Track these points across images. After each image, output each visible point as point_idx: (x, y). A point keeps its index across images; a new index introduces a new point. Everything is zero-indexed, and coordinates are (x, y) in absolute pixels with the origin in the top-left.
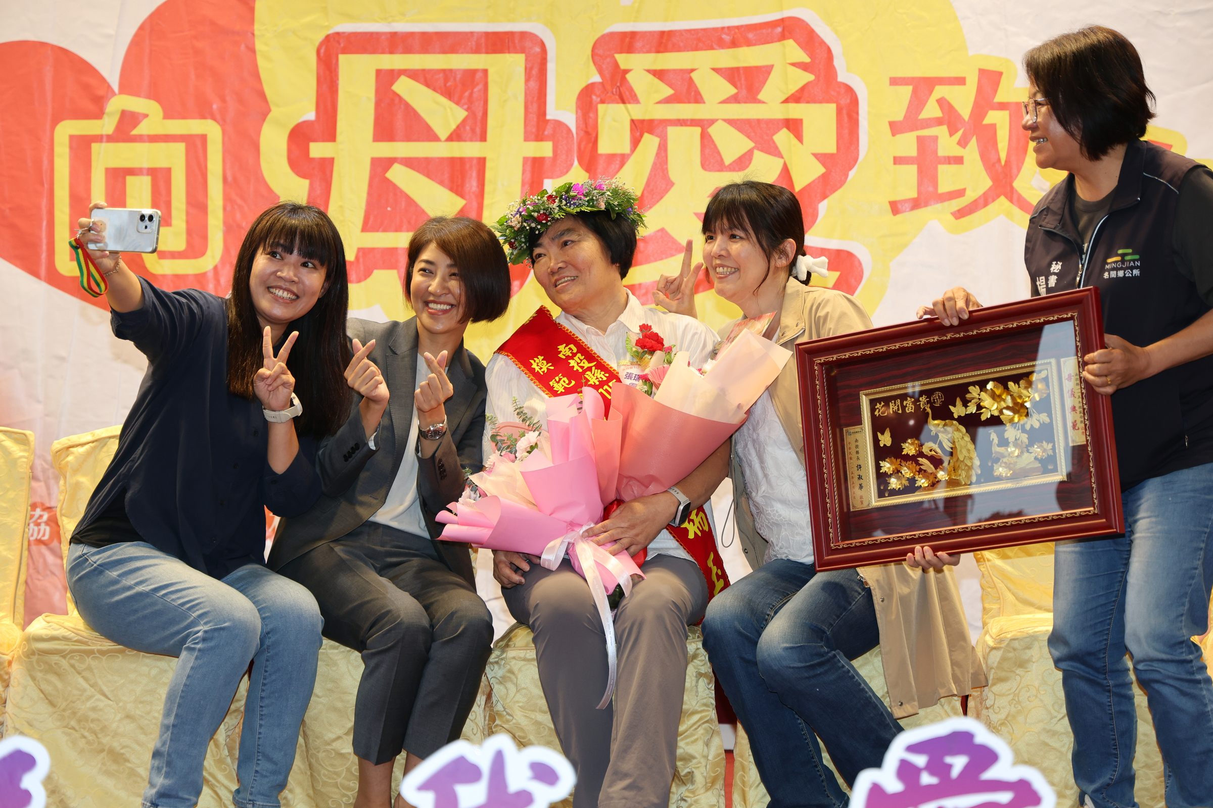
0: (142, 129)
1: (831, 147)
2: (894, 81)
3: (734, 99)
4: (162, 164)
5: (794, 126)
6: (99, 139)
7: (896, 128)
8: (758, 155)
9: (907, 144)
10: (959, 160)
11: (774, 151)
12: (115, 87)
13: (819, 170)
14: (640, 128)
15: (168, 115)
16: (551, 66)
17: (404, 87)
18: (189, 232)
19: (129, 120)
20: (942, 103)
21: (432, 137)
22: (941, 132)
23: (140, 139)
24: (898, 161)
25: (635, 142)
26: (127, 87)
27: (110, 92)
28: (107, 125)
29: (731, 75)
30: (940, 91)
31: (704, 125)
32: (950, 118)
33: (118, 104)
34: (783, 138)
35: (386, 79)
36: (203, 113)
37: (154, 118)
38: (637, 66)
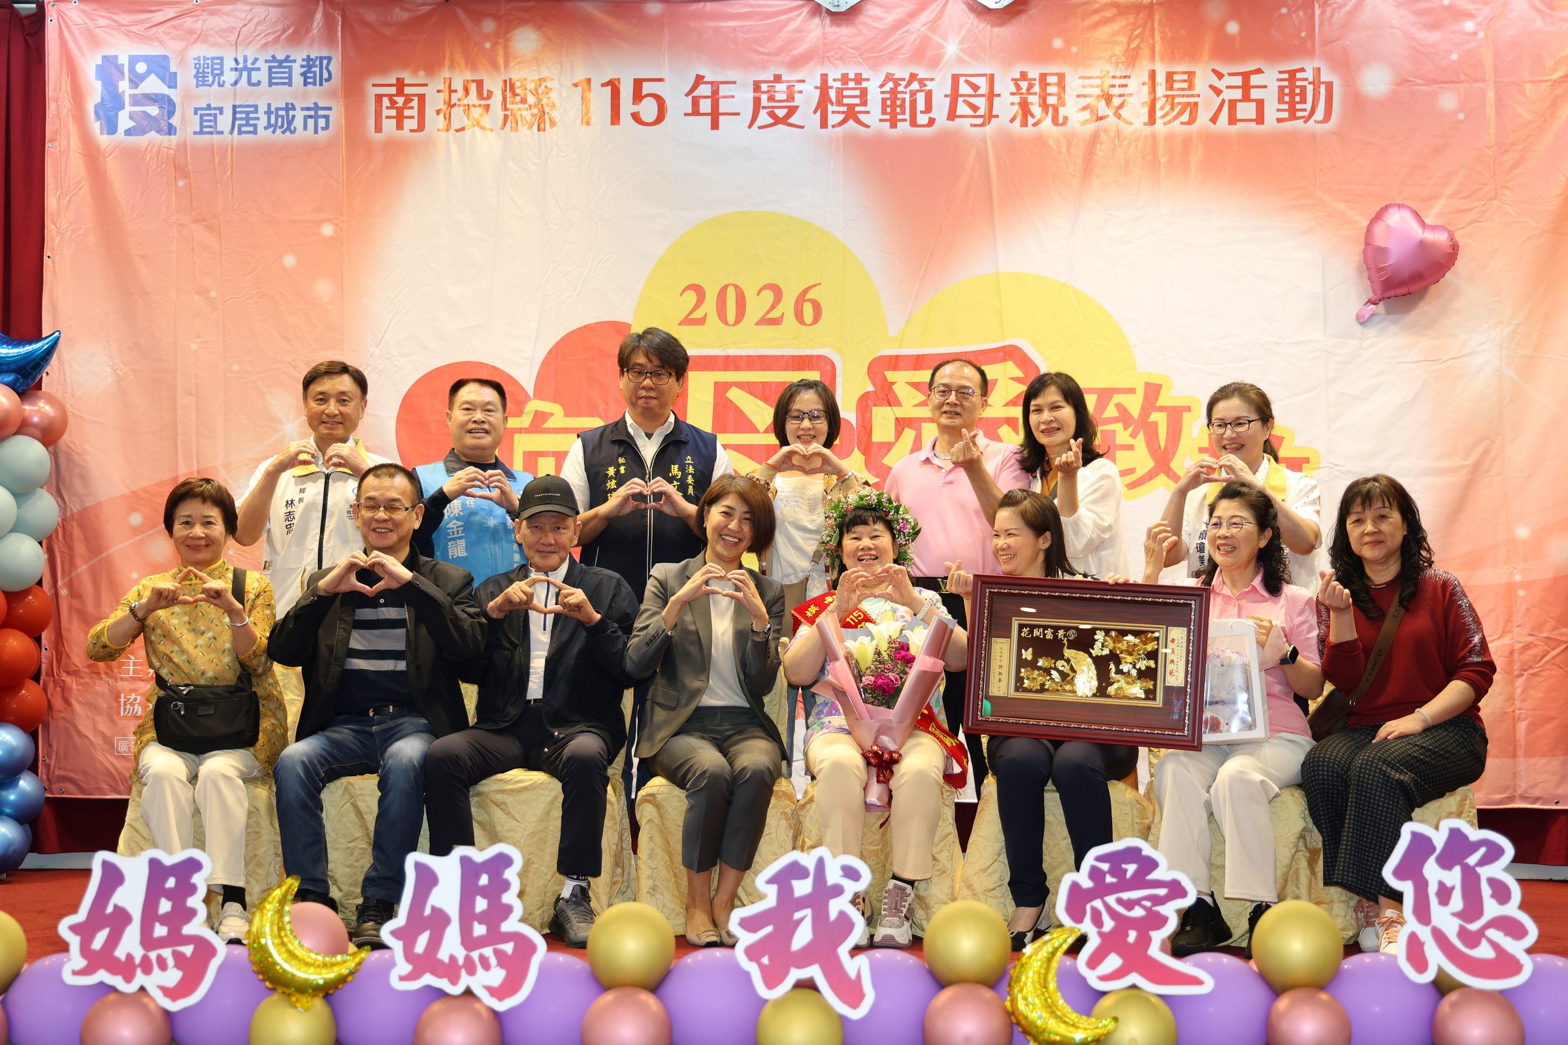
0: (549, 424)
5: (1012, 423)
6: (520, 431)
10: (1130, 447)
12: (531, 394)
14: (902, 424)
15: (567, 414)
16: (838, 381)
17: (734, 394)
19: (540, 418)
20: (1119, 406)
21: (752, 429)
22: (1118, 427)
23: (547, 431)
25: (898, 434)
26: (539, 394)
27: (527, 398)
28: (525, 421)
30: (1117, 398)
32: (1124, 417)
33: (534, 406)
34: (1004, 431)
35: (721, 389)
36: (593, 412)
37: (558, 417)
38: (900, 379)
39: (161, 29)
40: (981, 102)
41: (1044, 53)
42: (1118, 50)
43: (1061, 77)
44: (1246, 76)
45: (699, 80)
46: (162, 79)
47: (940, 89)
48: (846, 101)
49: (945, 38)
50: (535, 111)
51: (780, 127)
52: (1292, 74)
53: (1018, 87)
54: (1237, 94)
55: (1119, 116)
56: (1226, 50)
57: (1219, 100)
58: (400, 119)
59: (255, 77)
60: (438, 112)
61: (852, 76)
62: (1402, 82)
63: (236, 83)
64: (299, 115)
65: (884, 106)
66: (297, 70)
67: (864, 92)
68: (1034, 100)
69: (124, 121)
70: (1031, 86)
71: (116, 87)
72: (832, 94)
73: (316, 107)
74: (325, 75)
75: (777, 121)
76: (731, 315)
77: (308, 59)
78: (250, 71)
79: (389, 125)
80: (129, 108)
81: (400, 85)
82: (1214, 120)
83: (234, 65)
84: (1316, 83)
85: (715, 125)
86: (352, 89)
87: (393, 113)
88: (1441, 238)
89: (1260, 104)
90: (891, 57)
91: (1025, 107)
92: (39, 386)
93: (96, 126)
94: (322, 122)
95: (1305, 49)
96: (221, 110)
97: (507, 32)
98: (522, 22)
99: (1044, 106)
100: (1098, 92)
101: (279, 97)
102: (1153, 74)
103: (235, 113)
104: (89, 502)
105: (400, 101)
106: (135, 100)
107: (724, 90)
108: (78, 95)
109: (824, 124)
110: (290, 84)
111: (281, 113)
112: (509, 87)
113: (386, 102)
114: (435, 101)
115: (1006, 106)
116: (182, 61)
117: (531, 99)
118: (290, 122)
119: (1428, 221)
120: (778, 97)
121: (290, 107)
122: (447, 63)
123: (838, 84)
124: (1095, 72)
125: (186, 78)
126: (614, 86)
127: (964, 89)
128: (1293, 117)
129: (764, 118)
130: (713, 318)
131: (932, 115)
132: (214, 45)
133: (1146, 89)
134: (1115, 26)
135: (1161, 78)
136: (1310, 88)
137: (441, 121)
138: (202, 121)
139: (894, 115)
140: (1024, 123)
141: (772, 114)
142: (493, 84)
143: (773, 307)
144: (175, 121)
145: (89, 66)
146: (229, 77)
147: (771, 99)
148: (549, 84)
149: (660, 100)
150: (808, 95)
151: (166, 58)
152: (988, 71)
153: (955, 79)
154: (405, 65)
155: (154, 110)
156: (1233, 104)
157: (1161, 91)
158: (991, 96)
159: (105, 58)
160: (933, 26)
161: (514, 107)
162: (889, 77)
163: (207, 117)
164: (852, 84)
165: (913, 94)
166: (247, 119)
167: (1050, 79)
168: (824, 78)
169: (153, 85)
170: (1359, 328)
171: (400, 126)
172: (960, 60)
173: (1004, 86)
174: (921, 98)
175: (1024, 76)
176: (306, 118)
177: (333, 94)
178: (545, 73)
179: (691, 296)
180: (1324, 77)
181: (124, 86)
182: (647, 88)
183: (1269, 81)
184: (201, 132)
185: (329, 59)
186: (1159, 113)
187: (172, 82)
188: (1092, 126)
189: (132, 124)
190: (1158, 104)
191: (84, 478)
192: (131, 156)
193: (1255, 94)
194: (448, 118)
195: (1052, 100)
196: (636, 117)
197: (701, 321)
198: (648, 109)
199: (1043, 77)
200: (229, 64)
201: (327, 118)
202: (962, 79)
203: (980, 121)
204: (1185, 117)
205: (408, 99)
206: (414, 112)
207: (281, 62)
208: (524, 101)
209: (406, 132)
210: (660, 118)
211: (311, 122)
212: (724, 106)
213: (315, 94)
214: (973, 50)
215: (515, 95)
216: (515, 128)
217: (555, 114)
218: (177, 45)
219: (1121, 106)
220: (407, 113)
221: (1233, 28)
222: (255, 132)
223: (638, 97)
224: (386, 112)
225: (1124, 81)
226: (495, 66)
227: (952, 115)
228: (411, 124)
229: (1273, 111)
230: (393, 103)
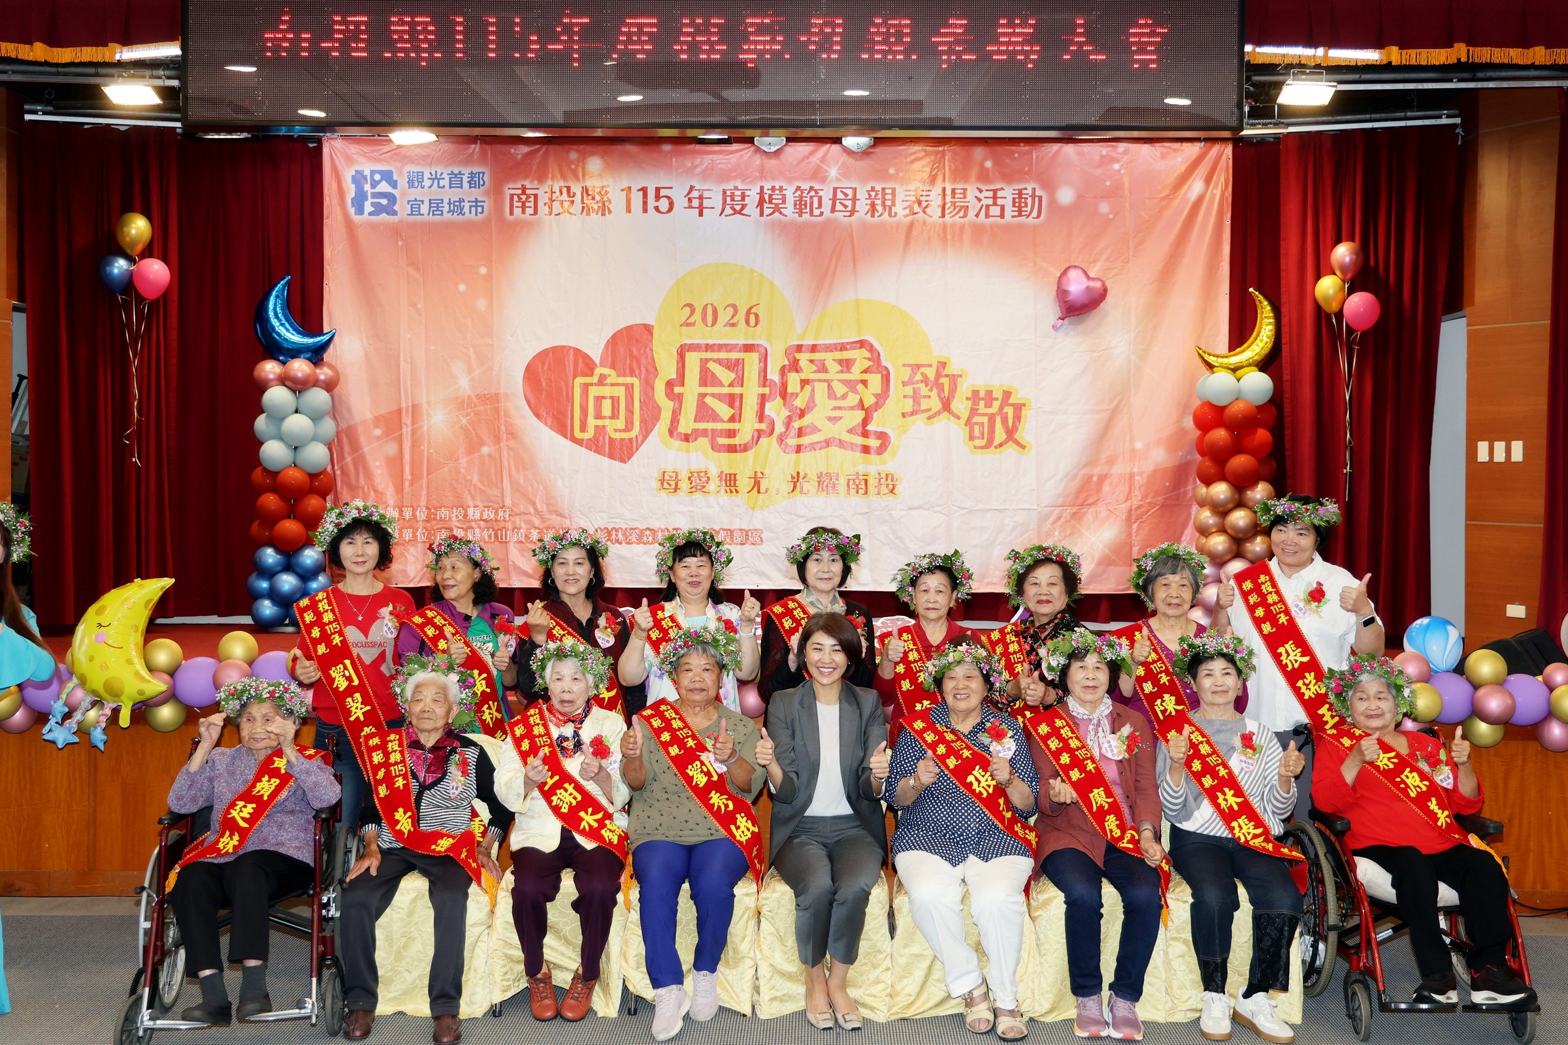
0: (608, 381)
1: (879, 391)
2: (904, 365)
3: (842, 372)
4: (616, 394)
5: (864, 383)
6: (592, 384)
7: (904, 384)
8: (851, 394)
9: (909, 390)
10: (929, 397)
11: (855, 392)
12: (598, 364)
13: (873, 400)
14: (804, 383)
15: (618, 376)
16: (769, 357)
17: (712, 366)
18: (626, 422)
19: (603, 377)
20: (923, 374)
21: (721, 384)
22: (922, 385)
23: (607, 385)
24: (905, 397)
25: (802, 388)
26: (602, 364)
27: (596, 366)
28: (595, 379)
29: (841, 362)
30: (922, 370)
31: (829, 382)
32: (925, 380)
33: (599, 371)
34: (860, 387)
35: (704, 362)
36: (632, 374)
37: (613, 377)
38: (803, 358)
39: (388, 154)
40: (849, 203)
41: (883, 176)
42: (925, 175)
43: (894, 190)
44: (995, 191)
45: (692, 188)
46: (389, 183)
47: (827, 196)
48: (774, 201)
49: (829, 167)
50: (600, 204)
51: (737, 215)
52: (1020, 192)
53: (870, 195)
54: (990, 201)
55: (925, 212)
56: (984, 177)
57: (980, 205)
58: (524, 207)
59: (442, 183)
60: (545, 204)
61: (777, 187)
62: (1080, 197)
63: (430, 187)
64: (467, 205)
65: (795, 205)
66: (465, 179)
67: (784, 197)
68: (878, 202)
69: (368, 207)
70: (877, 195)
71: (362, 188)
72: (766, 197)
73: (476, 201)
74: (481, 183)
75: (735, 212)
76: (710, 322)
77: (471, 173)
78: (438, 179)
79: (518, 211)
80: (370, 200)
81: (524, 189)
82: (977, 215)
83: (430, 176)
84: (1033, 196)
85: (701, 214)
86: (496, 190)
87: (520, 204)
88: (1098, 284)
89: (1003, 208)
90: (799, 178)
91: (873, 205)
92: (322, 359)
93: (352, 211)
94: (480, 209)
95: (1027, 177)
96: (422, 202)
97: (584, 159)
98: (593, 154)
99: (884, 205)
100: (914, 199)
101: (456, 193)
102: (944, 190)
103: (430, 203)
104: (352, 423)
105: (524, 197)
106: (374, 195)
107: (706, 194)
108: (341, 192)
109: (762, 214)
110: (461, 187)
111: (457, 204)
112: (585, 190)
113: (516, 198)
114: (543, 199)
115: (862, 206)
116: (401, 174)
117: (598, 198)
118: (462, 210)
119: (1091, 275)
120: (736, 198)
121: (461, 201)
122: (550, 176)
123: (770, 192)
124: (911, 187)
125: (403, 183)
126: (644, 190)
127: (840, 195)
128: (1020, 215)
129: (728, 211)
130: (699, 322)
131: (822, 210)
132: (419, 164)
133: (940, 197)
134: (923, 162)
135: (948, 192)
136: (1029, 201)
137: (547, 209)
138: (412, 208)
139: (801, 210)
140: (873, 216)
141: (734, 209)
142: (576, 189)
143: (733, 317)
144: (396, 208)
145: (348, 175)
146: (427, 183)
147: (733, 200)
148: (608, 189)
149: (670, 199)
150: (753, 197)
151: (391, 172)
152: (853, 186)
153: (835, 190)
154: (526, 177)
155: (384, 202)
156: (988, 206)
158: (854, 199)
159: (357, 171)
160: (823, 159)
161: (588, 202)
162: (798, 188)
163: (415, 206)
164: (777, 192)
165: (812, 197)
166: (438, 207)
167: (888, 191)
168: (762, 188)
169: (384, 187)
170: (1053, 332)
171: (524, 212)
172: (838, 180)
173: (862, 195)
174: (816, 200)
175: (873, 189)
176: (470, 207)
177: (487, 193)
178: (605, 183)
179: (688, 310)
180: (1037, 193)
181: (367, 187)
182: (663, 192)
183: (1007, 194)
184: (412, 214)
185: (484, 173)
186: (947, 212)
187: (394, 185)
188: (910, 218)
189: (372, 209)
190: (947, 207)
191: (349, 410)
192: (373, 226)
193: (1000, 202)
194: (551, 208)
195: (888, 203)
196: (657, 209)
197: (693, 324)
198: (664, 204)
199: (884, 189)
200: (427, 175)
201: (482, 207)
202: (839, 190)
203: (848, 214)
204: (962, 214)
205: (528, 197)
206: (532, 204)
207: (456, 175)
208: (593, 199)
209: (527, 215)
210: (670, 209)
211: (473, 209)
212: (706, 203)
213: (477, 193)
214: (845, 174)
215: (588, 195)
216: (588, 214)
217: (611, 206)
218: (399, 165)
219: (926, 207)
220: (527, 204)
221: (988, 165)
222: (442, 215)
223: (658, 197)
224: (516, 204)
225: (928, 193)
226: (577, 178)
227: (833, 210)
228: (530, 211)
229: (1009, 211)
230: (520, 199)
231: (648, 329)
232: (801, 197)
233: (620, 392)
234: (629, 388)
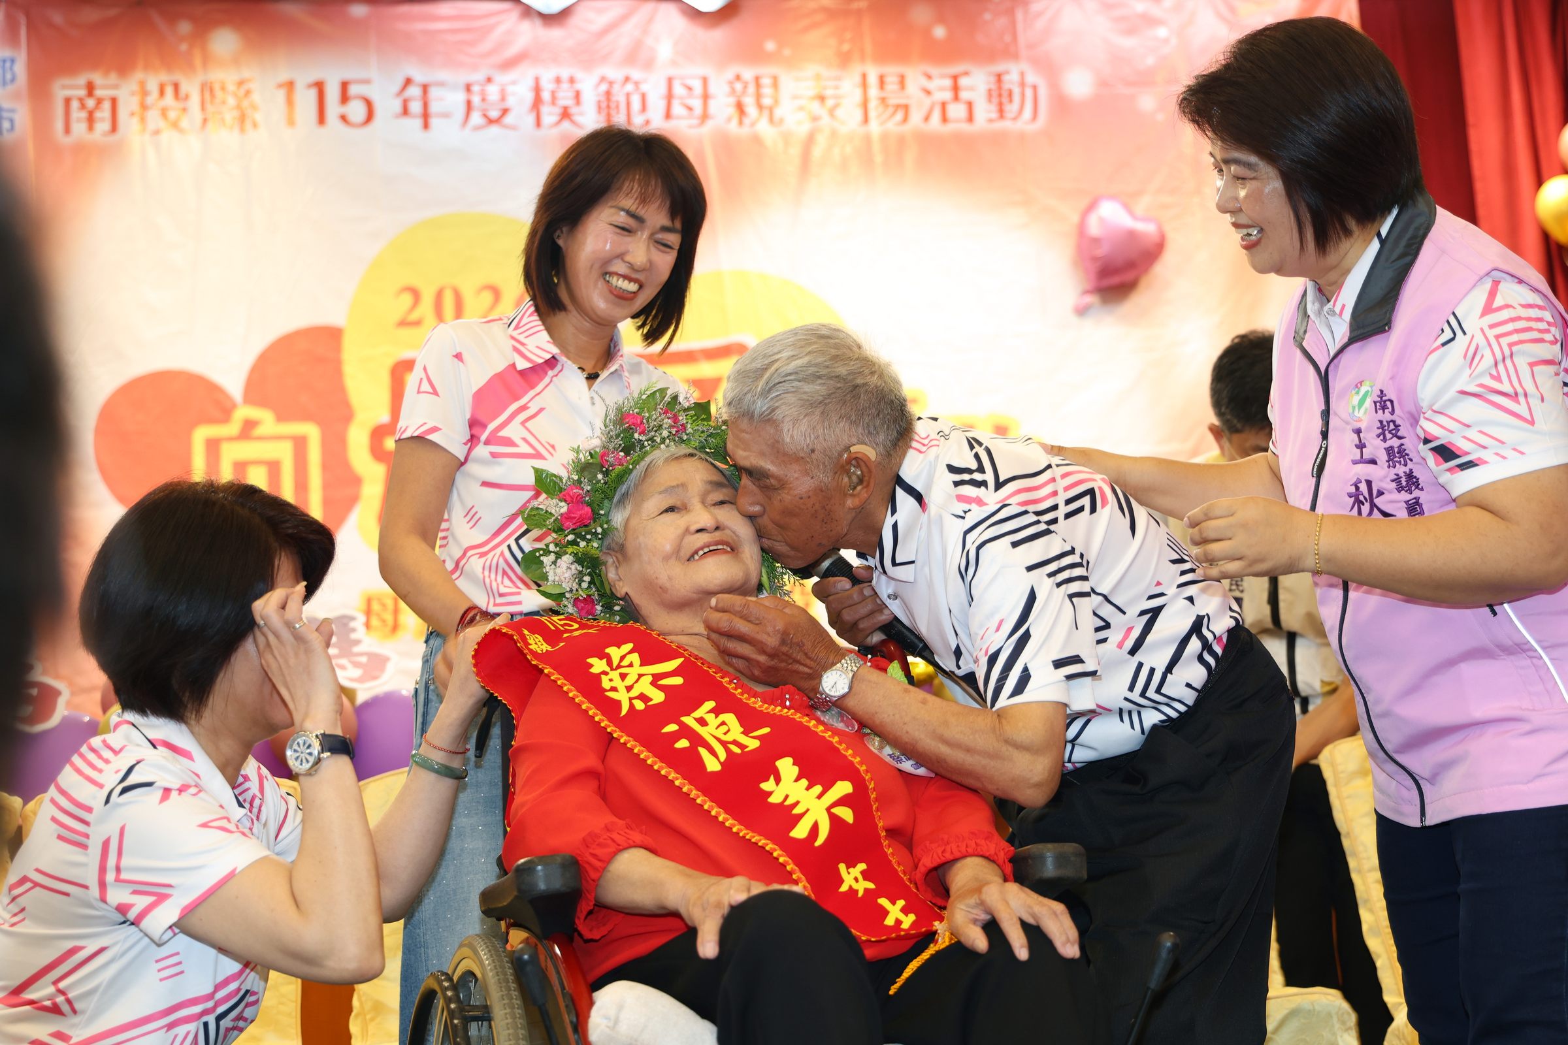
0: (259, 431)
4: (274, 456)
6: (226, 439)
12: (239, 401)
15: (280, 422)
19: (249, 427)
23: (261, 438)
26: (248, 401)
27: (234, 406)
28: (233, 428)
33: (244, 412)
36: (305, 418)
37: (268, 423)
40: (697, 104)
41: (756, 55)
42: (830, 53)
43: (775, 80)
44: (955, 78)
45: (408, 82)
47: (655, 91)
48: (560, 102)
49: (657, 41)
50: (237, 112)
51: (494, 130)
52: (999, 77)
53: (733, 89)
54: (947, 95)
55: (833, 117)
56: (933, 52)
57: (927, 101)
58: (91, 120)
61: (565, 78)
62: (1103, 83)
65: (599, 108)
67: (577, 96)
70: (745, 87)
72: (546, 96)
74: (9, 76)
75: (491, 121)
76: (449, 313)
79: (79, 128)
81: (90, 88)
82: (927, 118)
84: (1022, 84)
85: (426, 126)
86: (38, 91)
87: (83, 114)
88: (1149, 227)
89: (970, 105)
90: (605, 59)
91: (740, 108)
94: (7, 124)
95: (1009, 52)
97: (205, 34)
98: (220, 23)
99: (760, 107)
100: (812, 93)
102: (864, 76)
105: (91, 103)
107: (434, 92)
109: (538, 123)
112: (208, 90)
114: (128, 102)
115: (722, 106)
117: (232, 101)
119: (1137, 212)
120: (491, 98)
122: (140, 64)
123: (552, 86)
124: (808, 74)
126: (320, 87)
127: (678, 90)
128: (1002, 116)
129: (476, 118)
130: (430, 319)
131: (647, 117)
133: (858, 91)
134: (824, 30)
135: (873, 80)
136: (1016, 91)
137: (135, 124)
139: (610, 114)
140: (741, 123)
141: (484, 115)
142: (191, 87)
143: (492, 310)
147: (484, 100)
148: (250, 86)
149: (369, 104)
150: (521, 97)
152: (702, 73)
153: (670, 81)
154: (95, 66)
156: (944, 105)
157: (874, 92)
158: (706, 97)
160: (646, 28)
161: (214, 109)
162: (603, 79)
164: (565, 87)
165: (628, 95)
167: (764, 81)
168: (537, 80)
170: (1074, 319)
171: (90, 129)
172: (674, 63)
173: (718, 88)
174: (636, 99)
175: (738, 78)
177: (17, 96)
178: (246, 73)
179: (407, 299)
180: (1029, 80)
182: (353, 90)
183: (977, 83)
185: (13, 61)
186: (872, 115)
188: (808, 126)
190: (871, 105)
193: (964, 95)
194: (143, 121)
195: (767, 101)
196: (344, 118)
197: (417, 323)
198: (356, 110)
199: (757, 79)
201: (11, 120)
202: (676, 82)
203: (696, 122)
204: (898, 117)
205: (99, 101)
206: (107, 114)
208: (224, 103)
209: (97, 134)
210: (370, 116)
212: (434, 107)
214: (687, 52)
215: (214, 96)
216: (214, 130)
217: (258, 117)
219: (836, 106)
220: (98, 114)
221: (939, 32)
223: (345, 98)
224: (75, 114)
225: (837, 82)
226: (192, 68)
227: (668, 117)
228: (103, 126)
229: (984, 111)
230: (83, 106)
231: (333, 335)
232: (608, 94)
233: (284, 453)
234: (300, 443)
